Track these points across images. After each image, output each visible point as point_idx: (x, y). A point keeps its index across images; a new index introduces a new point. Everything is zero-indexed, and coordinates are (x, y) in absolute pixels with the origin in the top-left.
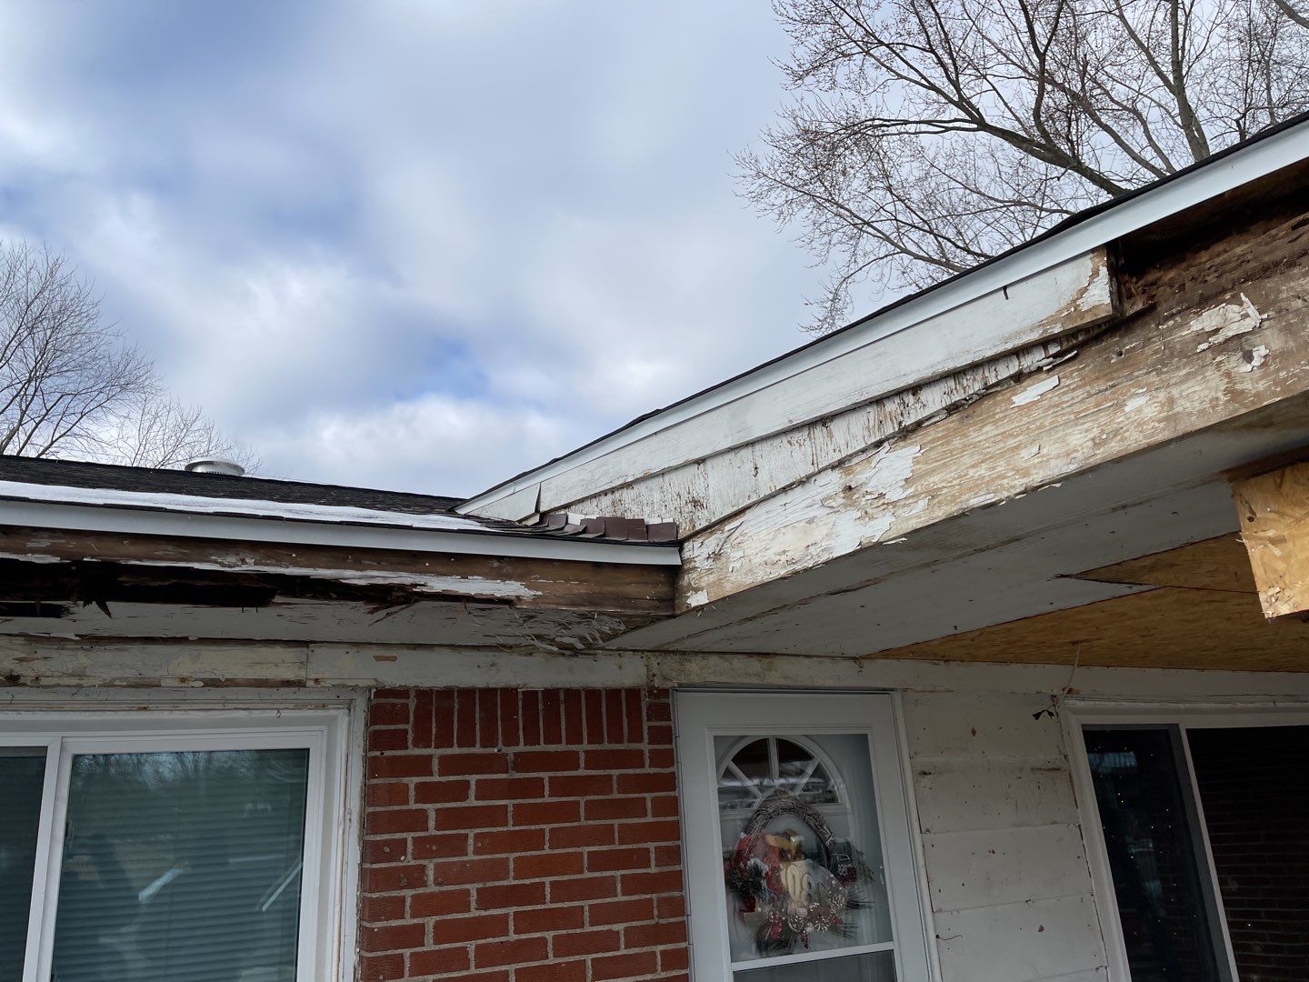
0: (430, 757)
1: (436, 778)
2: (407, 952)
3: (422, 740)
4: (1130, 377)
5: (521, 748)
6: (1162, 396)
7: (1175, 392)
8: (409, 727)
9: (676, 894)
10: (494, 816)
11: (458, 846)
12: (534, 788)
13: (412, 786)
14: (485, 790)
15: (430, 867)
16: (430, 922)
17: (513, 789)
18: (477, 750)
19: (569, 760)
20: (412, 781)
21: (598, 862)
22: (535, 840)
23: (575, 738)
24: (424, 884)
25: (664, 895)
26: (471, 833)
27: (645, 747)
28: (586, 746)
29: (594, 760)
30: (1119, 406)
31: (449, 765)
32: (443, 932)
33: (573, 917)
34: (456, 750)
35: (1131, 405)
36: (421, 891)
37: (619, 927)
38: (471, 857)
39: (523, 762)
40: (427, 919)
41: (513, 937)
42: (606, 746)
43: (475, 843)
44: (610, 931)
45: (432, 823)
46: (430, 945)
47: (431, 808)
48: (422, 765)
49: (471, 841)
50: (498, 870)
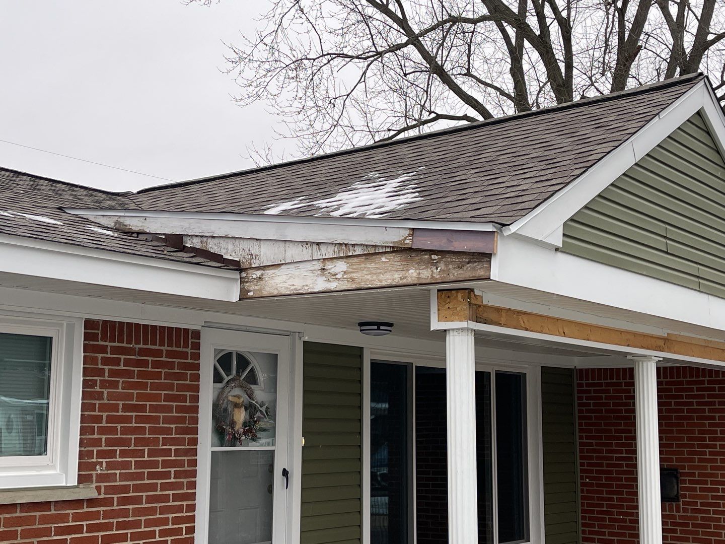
0: (107, 346)
1: (109, 355)
2: (96, 425)
3: (104, 338)
4: (412, 263)
5: (141, 346)
6: (418, 271)
7: (421, 271)
8: (99, 332)
9: (195, 415)
10: (129, 374)
11: (116, 385)
12: (145, 364)
13: (100, 358)
14: (127, 363)
15: (105, 392)
16: (105, 414)
17: (138, 363)
18: (124, 345)
19: (158, 353)
20: (100, 356)
21: (168, 398)
22: (144, 386)
23: (162, 344)
24: (103, 399)
25: (191, 415)
26: (121, 380)
27: (189, 350)
28: (166, 348)
29: (170, 354)
30: (408, 270)
31: (115, 350)
32: (110, 419)
33: (156, 420)
34: (116, 344)
35: (411, 271)
36: (101, 402)
37: (173, 426)
38: (120, 390)
39: (142, 352)
40: (103, 413)
41: (134, 425)
42: (174, 349)
43: (122, 385)
44: (170, 427)
45: (106, 375)
46: (104, 424)
47: (107, 368)
48: (103, 349)
49: (120, 384)
50: (129, 397)
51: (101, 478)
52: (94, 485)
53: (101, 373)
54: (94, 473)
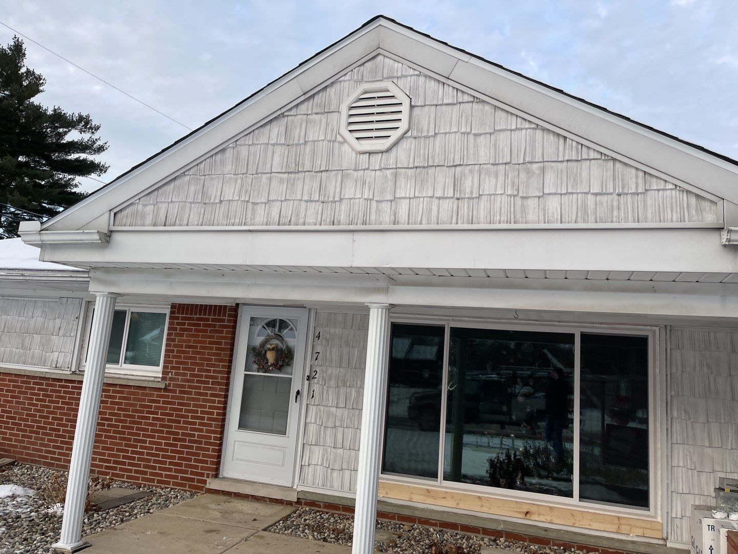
0: (179, 316)
1: (180, 321)
2: (171, 354)
3: (178, 313)
5: (198, 316)
8: (176, 309)
9: (231, 353)
10: (190, 330)
11: (182, 335)
12: (199, 325)
14: (189, 324)
15: (177, 338)
16: (176, 349)
17: (194, 325)
18: (188, 316)
19: (208, 320)
20: (176, 321)
21: (210, 343)
22: (197, 336)
23: (210, 315)
24: (175, 342)
26: (185, 333)
27: (226, 318)
28: (212, 317)
29: (213, 320)
31: (183, 318)
32: (178, 351)
33: (204, 354)
34: (184, 315)
38: (184, 338)
39: (198, 319)
41: (191, 355)
42: (217, 317)
43: (186, 335)
45: (178, 330)
46: (175, 354)
47: (178, 327)
48: (177, 318)
50: (189, 341)
51: (171, 379)
52: (167, 382)
53: (176, 329)
54: (168, 376)
